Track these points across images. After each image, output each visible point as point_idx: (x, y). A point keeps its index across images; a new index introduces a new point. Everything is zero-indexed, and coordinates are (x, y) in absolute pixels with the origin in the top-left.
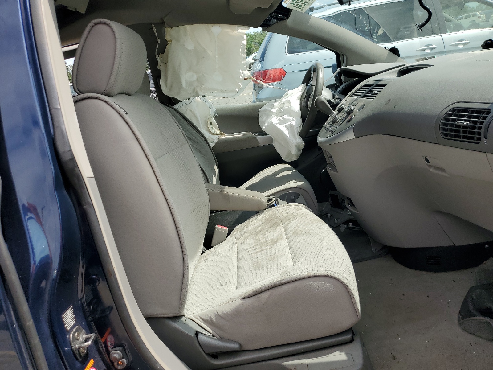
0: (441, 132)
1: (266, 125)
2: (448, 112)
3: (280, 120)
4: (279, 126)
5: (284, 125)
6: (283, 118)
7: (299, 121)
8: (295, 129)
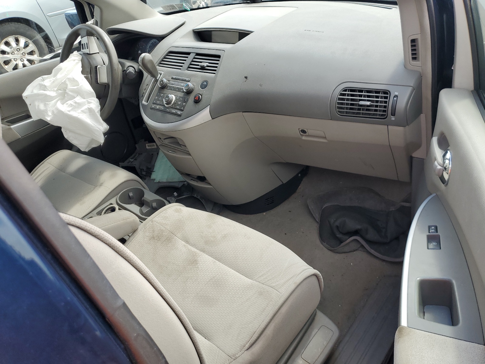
0: (337, 110)
1: (50, 114)
2: (341, 92)
3: (71, 105)
4: (74, 114)
5: (79, 111)
6: (76, 103)
7: (97, 102)
8: (97, 113)
